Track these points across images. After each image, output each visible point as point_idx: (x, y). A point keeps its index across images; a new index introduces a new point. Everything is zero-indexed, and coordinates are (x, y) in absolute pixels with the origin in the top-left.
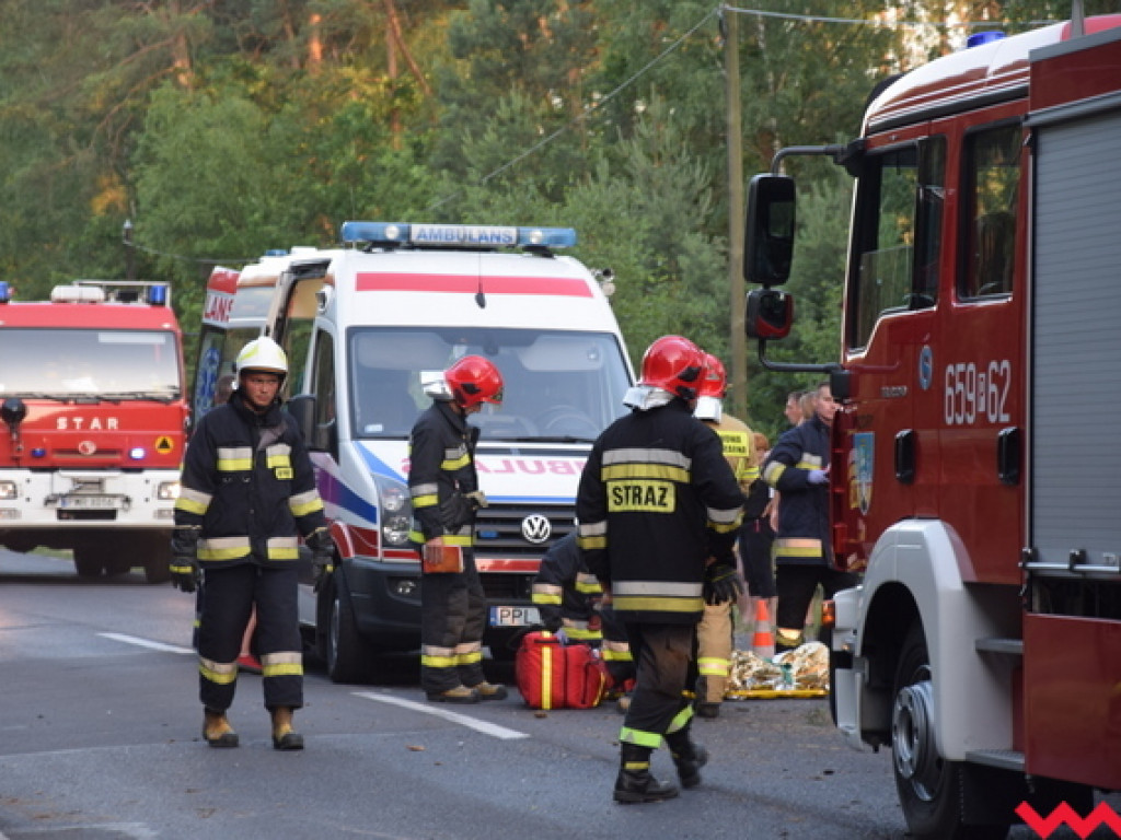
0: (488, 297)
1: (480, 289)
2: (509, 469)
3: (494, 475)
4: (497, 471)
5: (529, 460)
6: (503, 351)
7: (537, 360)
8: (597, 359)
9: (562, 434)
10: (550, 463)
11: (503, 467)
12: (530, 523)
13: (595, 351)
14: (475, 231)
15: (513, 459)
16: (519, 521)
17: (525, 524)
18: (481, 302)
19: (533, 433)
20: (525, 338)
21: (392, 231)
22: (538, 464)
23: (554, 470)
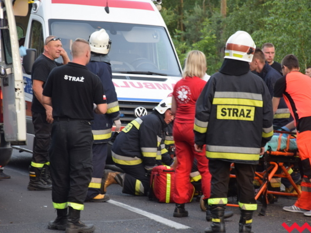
0: (110, 9)
1: (107, 5)
2: (127, 86)
3: (121, 88)
4: (122, 87)
5: (135, 82)
6: (118, 33)
8: (156, 38)
9: (147, 71)
10: (144, 83)
11: (124, 85)
12: (138, 110)
13: (156, 34)
15: (128, 81)
16: (133, 109)
17: (136, 111)
18: (107, 11)
19: (133, 70)
20: (127, 27)
22: (139, 84)
23: (147, 87)
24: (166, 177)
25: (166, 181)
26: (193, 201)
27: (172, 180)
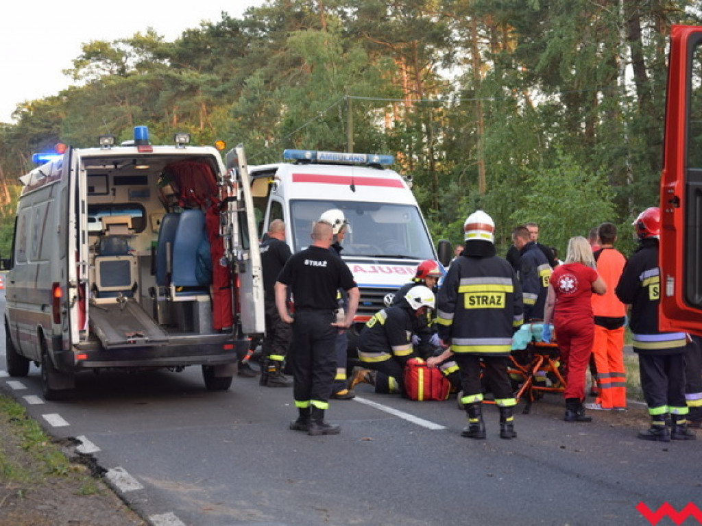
0: (357, 187)
1: (353, 183)
2: (375, 271)
3: (368, 274)
4: (370, 272)
5: (384, 267)
6: (366, 213)
7: (379, 218)
8: (408, 218)
9: (397, 254)
10: (394, 268)
11: (372, 270)
12: (388, 298)
13: (407, 214)
14: (348, 156)
15: (376, 266)
16: (382, 297)
17: (386, 299)
18: (353, 189)
19: (382, 254)
20: (375, 207)
21: (308, 155)
22: (389, 269)
23: (397, 271)
24: (418, 372)
25: (418, 377)
26: (449, 398)
27: (425, 375)
